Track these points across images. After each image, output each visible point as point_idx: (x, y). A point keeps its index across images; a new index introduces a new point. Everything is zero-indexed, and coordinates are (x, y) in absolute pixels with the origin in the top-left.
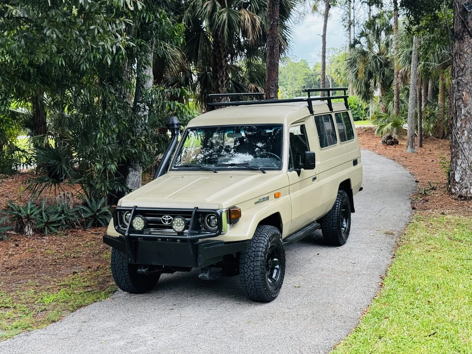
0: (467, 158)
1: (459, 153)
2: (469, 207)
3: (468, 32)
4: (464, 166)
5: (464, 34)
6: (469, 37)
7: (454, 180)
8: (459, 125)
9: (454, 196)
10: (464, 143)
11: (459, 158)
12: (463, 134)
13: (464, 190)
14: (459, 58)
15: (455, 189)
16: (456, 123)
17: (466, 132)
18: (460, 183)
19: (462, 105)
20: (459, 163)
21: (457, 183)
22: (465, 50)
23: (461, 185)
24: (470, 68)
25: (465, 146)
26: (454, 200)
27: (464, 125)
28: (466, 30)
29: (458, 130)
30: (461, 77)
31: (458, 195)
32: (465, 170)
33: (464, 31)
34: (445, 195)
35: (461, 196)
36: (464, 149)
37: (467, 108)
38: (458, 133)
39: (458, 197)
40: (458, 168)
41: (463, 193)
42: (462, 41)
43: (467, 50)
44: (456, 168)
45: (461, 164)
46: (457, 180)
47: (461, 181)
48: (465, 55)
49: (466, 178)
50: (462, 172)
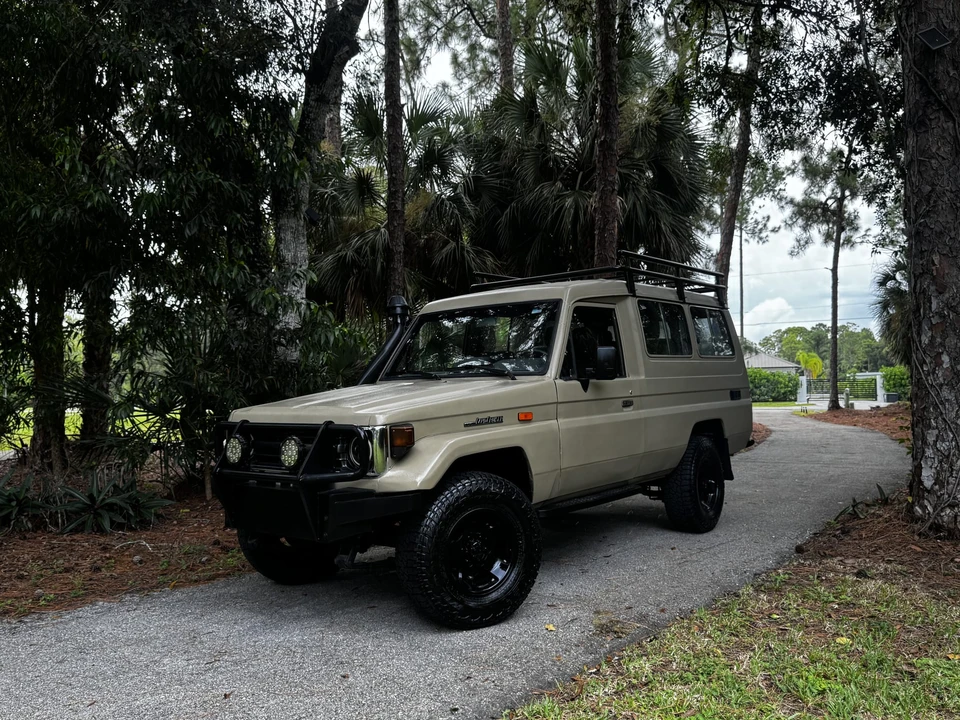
0: (953, 426)
1: (928, 412)
2: (952, 560)
3: (940, 103)
4: (942, 446)
5: (929, 111)
6: (942, 118)
7: (921, 483)
8: (925, 340)
9: (917, 527)
10: (941, 385)
11: (929, 427)
12: (939, 364)
13: (948, 511)
14: (919, 172)
15: (924, 508)
16: (919, 335)
17: (945, 358)
18: (935, 492)
19: (933, 288)
20: (931, 439)
21: (929, 492)
22: (934, 151)
23: (938, 497)
24: (948, 194)
25: (946, 393)
26: (917, 538)
27: (939, 340)
28: (932, 99)
29: (925, 352)
30: (924, 217)
31: (928, 524)
32: (948, 457)
33: (928, 103)
34: (895, 521)
35: (937, 528)
36: (942, 403)
37: (947, 295)
38: (925, 362)
39: (930, 528)
40: (929, 452)
41: (946, 519)
42: (923, 129)
43: (939, 148)
44: (924, 452)
45: (935, 442)
46: (928, 483)
47: (937, 487)
48: (933, 161)
49: (951, 480)
50: (940, 462)
